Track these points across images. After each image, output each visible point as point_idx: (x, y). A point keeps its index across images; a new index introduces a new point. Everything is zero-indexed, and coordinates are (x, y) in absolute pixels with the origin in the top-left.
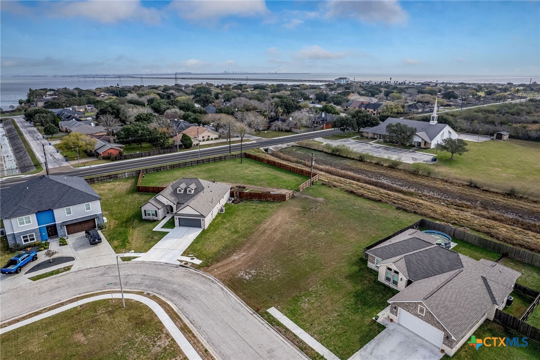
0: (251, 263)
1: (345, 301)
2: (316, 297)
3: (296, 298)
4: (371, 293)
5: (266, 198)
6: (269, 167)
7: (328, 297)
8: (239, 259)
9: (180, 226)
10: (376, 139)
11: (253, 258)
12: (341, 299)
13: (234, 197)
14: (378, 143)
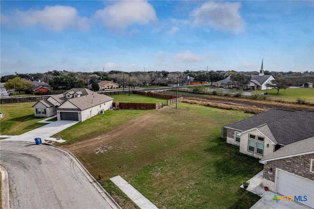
0: (111, 142)
1: (204, 169)
2: (170, 166)
3: (148, 168)
4: (234, 162)
5: (140, 107)
6: (148, 97)
7: (185, 167)
8: (101, 139)
9: (61, 119)
10: (224, 87)
11: (115, 138)
12: (200, 168)
13: (115, 107)
14: (225, 88)
